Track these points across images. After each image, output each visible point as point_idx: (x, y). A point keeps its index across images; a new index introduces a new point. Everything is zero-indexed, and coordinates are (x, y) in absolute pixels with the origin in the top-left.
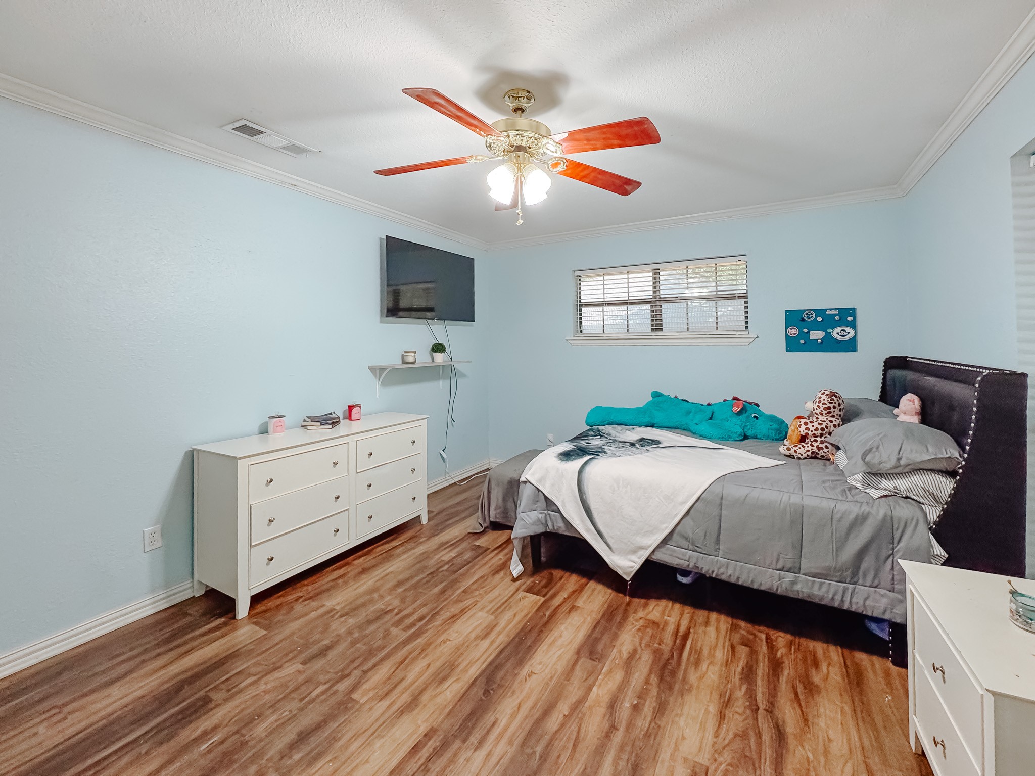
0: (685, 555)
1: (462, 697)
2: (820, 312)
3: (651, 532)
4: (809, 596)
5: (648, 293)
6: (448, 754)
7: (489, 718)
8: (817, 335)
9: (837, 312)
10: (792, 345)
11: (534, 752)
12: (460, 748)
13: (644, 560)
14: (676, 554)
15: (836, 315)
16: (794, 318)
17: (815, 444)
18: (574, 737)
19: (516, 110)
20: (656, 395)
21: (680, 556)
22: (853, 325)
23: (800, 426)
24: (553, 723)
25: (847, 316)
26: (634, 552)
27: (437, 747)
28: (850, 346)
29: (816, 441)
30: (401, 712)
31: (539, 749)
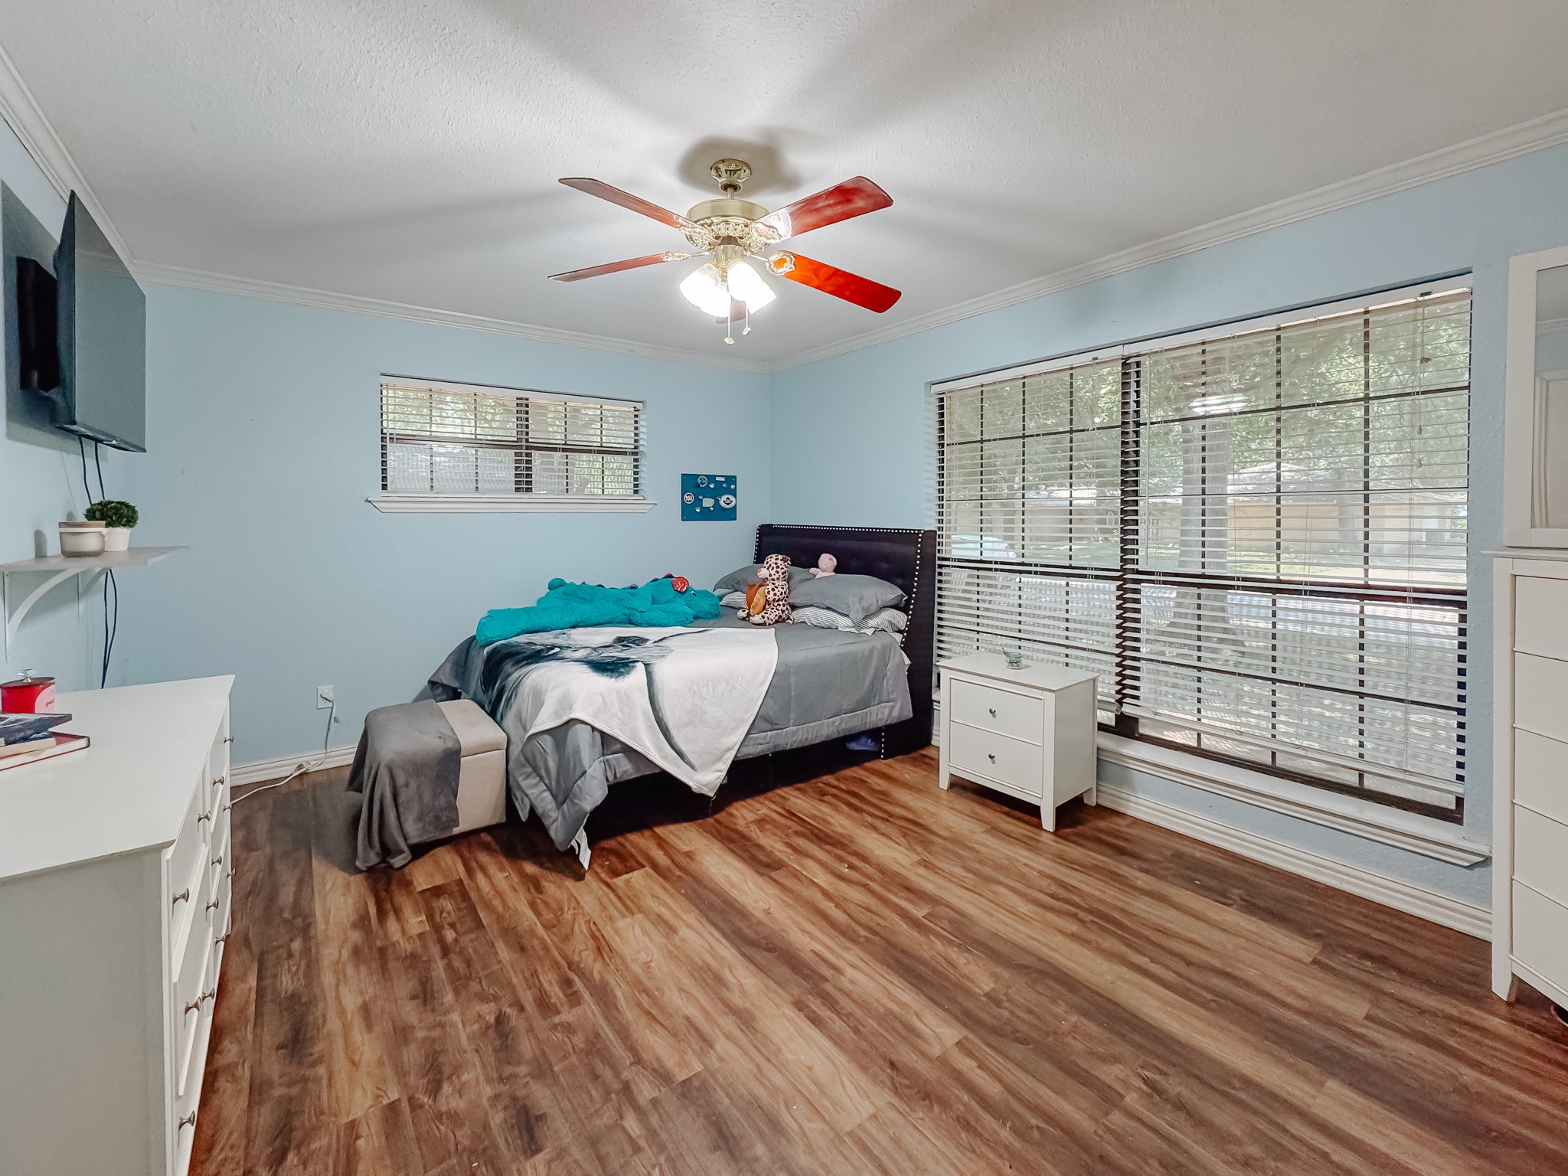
0: (765, 738)
1: (761, 970)
2: (711, 478)
3: (736, 728)
4: (828, 736)
5: (510, 433)
6: (837, 995)
7: (808, 957)
8: (708, 503)
9: (723, 479)
10: (689, 513)
11: (865, 937)
12: (835, 986)
13: (730, 762)
14: (758, 741)
15: (723, 482)
16: (690, 483)
17: (780, 608)
18: (863, 910)
19: (726, 187)
20: (556, 585)
21: (762, 741)
22: (734, 493)
23: (769, 593)
24: (839, 916)
25: (729, 485)
26: (719, 759)
27: (822, 1002)
28: (730, 514)
29: (779, 605)
30: (747, 1027)
31: (863, 933)
